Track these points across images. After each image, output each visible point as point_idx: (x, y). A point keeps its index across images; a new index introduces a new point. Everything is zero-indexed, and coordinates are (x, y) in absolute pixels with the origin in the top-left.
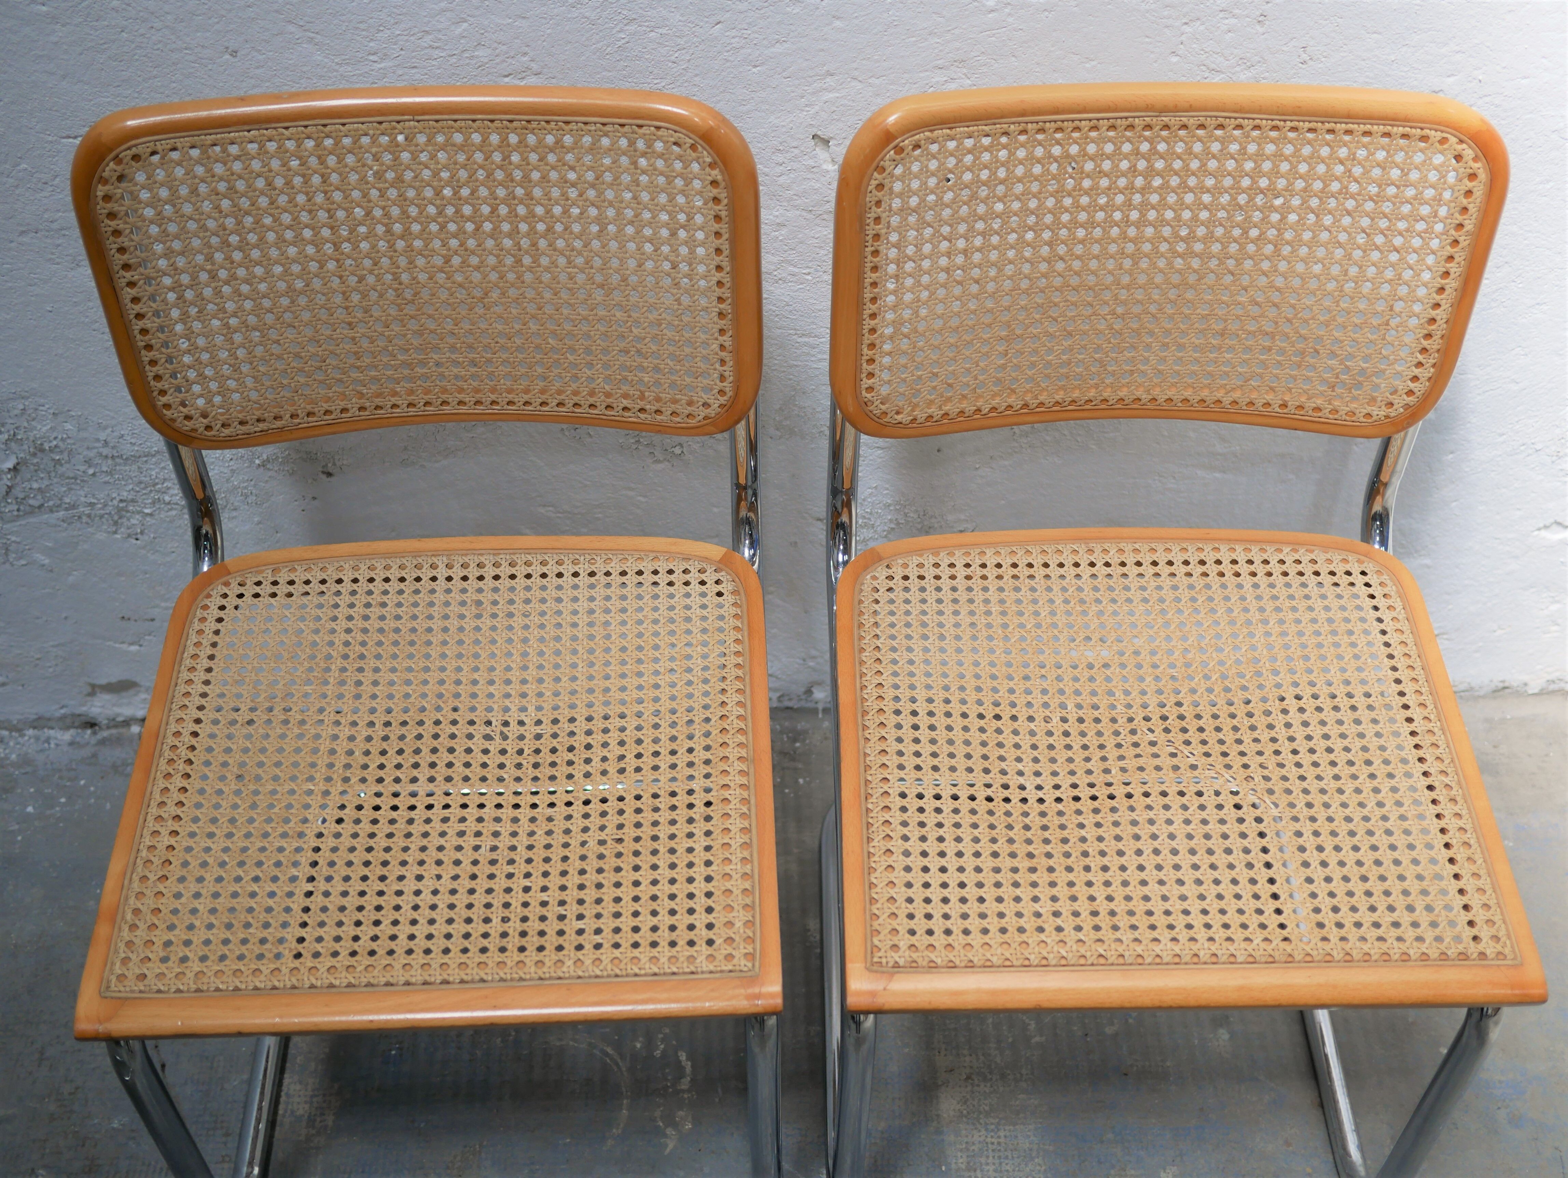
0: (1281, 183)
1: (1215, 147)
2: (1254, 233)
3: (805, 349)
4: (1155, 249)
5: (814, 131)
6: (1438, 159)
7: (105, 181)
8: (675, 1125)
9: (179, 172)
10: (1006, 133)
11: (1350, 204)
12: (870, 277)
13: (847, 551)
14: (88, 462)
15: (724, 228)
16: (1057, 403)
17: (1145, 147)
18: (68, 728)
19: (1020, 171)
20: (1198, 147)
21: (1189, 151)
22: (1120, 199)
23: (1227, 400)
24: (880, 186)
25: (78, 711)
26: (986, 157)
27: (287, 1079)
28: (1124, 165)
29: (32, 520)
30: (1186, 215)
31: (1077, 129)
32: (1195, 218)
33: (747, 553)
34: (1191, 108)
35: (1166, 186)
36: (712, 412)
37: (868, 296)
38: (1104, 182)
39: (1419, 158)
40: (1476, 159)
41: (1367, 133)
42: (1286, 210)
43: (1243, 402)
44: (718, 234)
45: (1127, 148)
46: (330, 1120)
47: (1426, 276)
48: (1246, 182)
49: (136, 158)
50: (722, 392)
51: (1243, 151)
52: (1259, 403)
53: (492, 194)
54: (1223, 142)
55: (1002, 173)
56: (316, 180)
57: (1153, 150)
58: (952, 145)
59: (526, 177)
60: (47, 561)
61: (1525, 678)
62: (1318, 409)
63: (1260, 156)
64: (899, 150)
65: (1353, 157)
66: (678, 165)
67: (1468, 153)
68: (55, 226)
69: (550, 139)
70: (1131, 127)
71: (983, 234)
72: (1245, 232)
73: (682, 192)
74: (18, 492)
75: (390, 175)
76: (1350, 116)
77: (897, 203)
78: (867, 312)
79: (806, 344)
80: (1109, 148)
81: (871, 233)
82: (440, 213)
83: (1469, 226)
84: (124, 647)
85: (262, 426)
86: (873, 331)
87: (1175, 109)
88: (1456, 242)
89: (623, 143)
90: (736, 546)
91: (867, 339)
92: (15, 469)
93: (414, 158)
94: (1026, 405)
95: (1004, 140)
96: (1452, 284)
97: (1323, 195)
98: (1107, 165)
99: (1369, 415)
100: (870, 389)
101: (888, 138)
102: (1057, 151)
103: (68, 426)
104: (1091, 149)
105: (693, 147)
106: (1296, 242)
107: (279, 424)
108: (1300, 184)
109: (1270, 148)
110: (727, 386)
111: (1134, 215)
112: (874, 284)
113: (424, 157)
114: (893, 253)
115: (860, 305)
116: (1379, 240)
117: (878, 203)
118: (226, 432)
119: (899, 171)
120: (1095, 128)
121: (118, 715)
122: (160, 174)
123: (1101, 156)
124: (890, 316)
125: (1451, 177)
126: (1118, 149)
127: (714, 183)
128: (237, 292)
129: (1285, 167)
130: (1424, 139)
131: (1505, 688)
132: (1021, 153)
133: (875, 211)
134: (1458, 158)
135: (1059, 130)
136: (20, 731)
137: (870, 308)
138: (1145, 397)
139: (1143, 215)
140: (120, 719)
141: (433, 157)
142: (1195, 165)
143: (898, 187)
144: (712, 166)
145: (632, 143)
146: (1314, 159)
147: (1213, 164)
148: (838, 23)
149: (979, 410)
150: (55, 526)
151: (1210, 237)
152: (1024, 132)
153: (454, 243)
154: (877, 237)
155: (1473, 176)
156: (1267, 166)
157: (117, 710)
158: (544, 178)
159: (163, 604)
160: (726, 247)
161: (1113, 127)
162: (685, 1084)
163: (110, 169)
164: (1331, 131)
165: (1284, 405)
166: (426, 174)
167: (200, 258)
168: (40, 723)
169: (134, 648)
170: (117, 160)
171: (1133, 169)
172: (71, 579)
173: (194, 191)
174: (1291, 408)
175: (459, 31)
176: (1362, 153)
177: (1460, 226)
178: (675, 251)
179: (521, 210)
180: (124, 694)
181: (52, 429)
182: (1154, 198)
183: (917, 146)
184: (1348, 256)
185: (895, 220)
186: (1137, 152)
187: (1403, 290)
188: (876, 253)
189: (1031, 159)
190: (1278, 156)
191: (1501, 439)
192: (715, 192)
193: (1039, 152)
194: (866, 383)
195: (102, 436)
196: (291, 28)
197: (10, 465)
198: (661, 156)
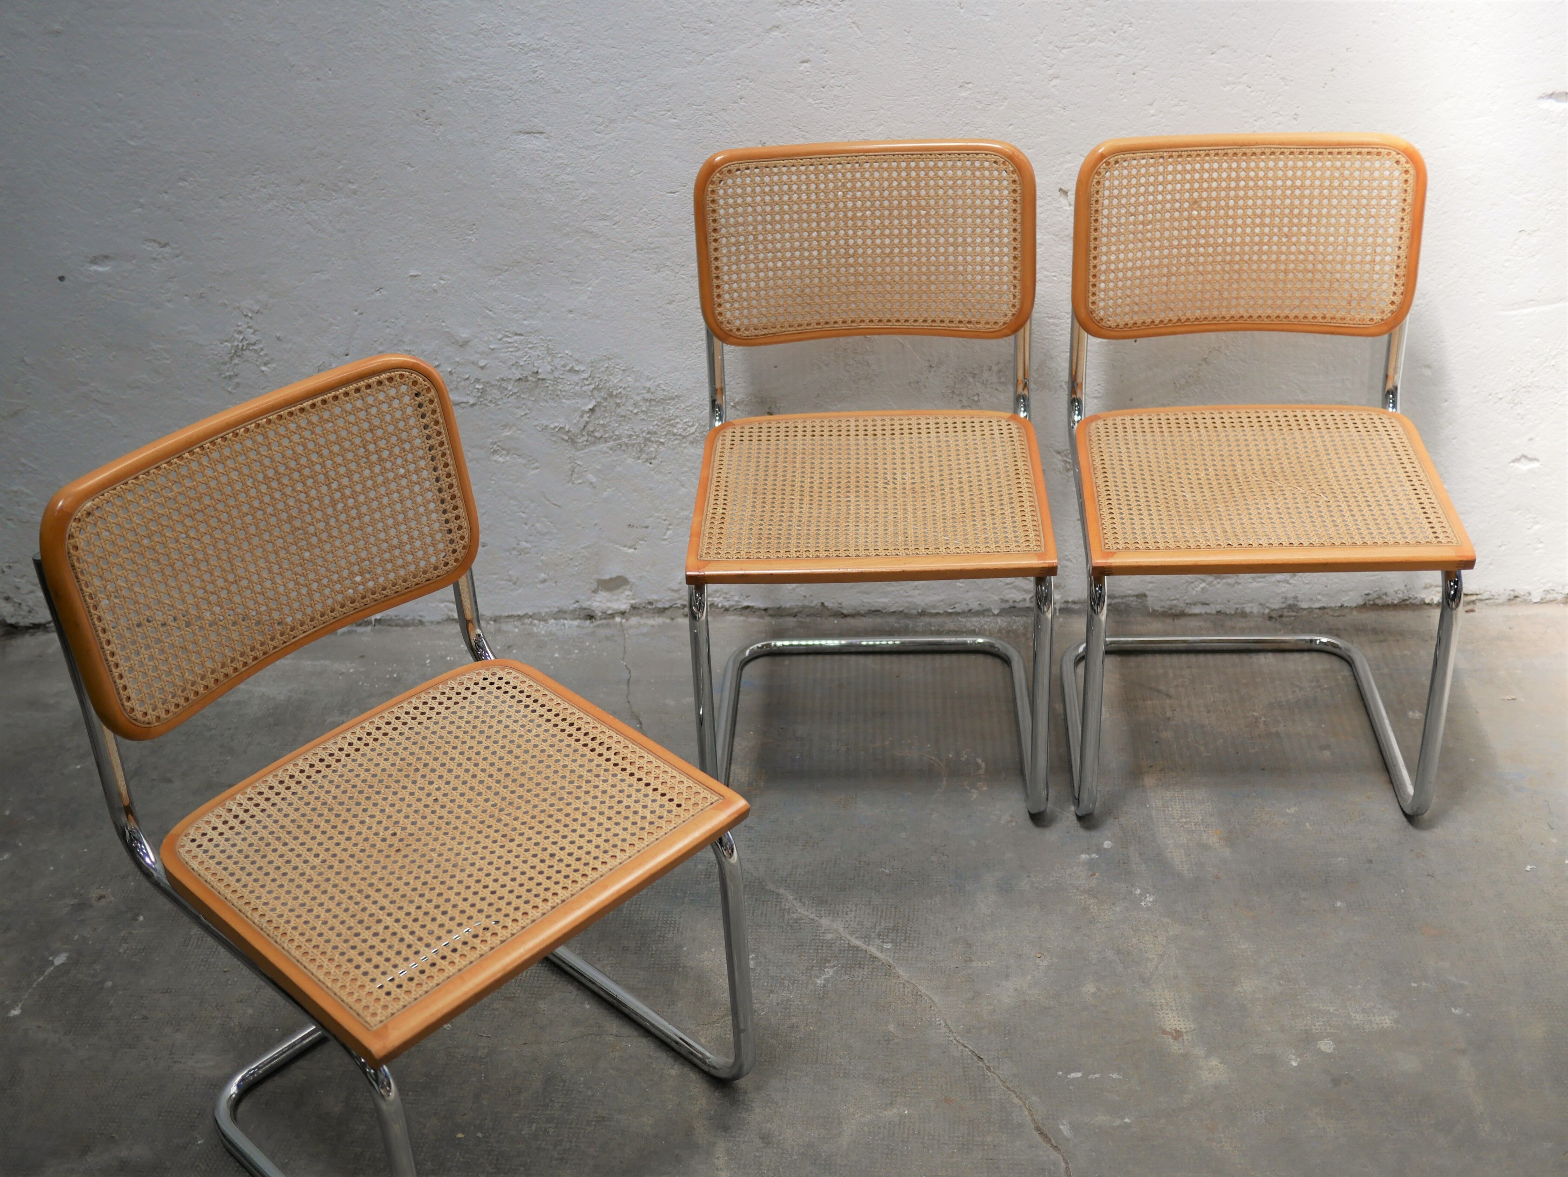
0: (1308, 183)
1: (1271, 164)
2: (1296, 211)
3: (1053, 327)
4: (1244, 222)
5: (1060, 186)
6: (1388, 164)
7: (713, 183)
8: (977, 788)
9: (748, 180)
10: (1162, 157)
11: (1345, 192)
12: (1094, 234)
13: (1080, 414)
14: (635, 405)
15: (1018, 207)
16: (1197, 319)
17: (1234, 165)
18: (575, 619)
19: (1170, 177)
20: (1262, 164)
21: (1257, 167)
22: (1223, 194)
23: (1292, 316)
24: (1098, 183)
25: (584, 606)
26: (1152, 169)
27: (733, 767)
28: (1224, 175)
29: (593, 448)
30: (1259, 202)
31: (1198, 155)
32: (1264, 204)
33: (1022, 415)
34: (1257, 144)
35: (1247, 187)
36: (1007, 319)
37: (1092, 246)
38: (1214, 184)
39: (1377, 164)
40: (1407, 162)
41: (1349, 153)
42: (1311, 197)
43: (1301, 316)
44: (1015, 211)
45: (1225, 165)
46: (762, 784)
47: (1391, 231)
48: (1289, 183)
49: (729, 171)
50: (1014, 306)
51: (1286, 166)
52: (1310, 316)
53: (900, 194)
54: (1275, 161)
55: (1160, 178)
56: (813, 186)
57: (1239, 167)
58: (1134, 162)
59: (918, 185)
60: (594, 480)
61: (1528, 588)
62: (1343, 319)
63: (1294, 168)
64: (1108, 163)
65: (1343, 166)
66: (996, 173)
67: (1403, 160)
68: (653, 246)
69: (931, 164)
70: (1226, 154)
71: (1152, 213)
72: (1291, 211)
73: (997, 188)
74: (590, 428)
75: (849, 185)
76: (1339, 145)
77: (1107, 193)
78: (1092, 256)
79: (1053, 324)
80: (1216, 166)
81: (1094, 209)
82: (872, 205)
83: (1409, 200)
84: (625, 549)
85: (765, 331)
86: (1095, 267)
87: (1248, 145)
88: (1404, 210)
89: (968, 163)
90: (1016, 411)
91: (1092, 271)
92: (592, 410)
93: (862, 175)
94: (1179, 320)
95: (1161, 160)
96: (1406, 234)
97: (1331, 188)
98: (1215, 175)
99: (1372, 319)
100: (1094, 303)
101: (1102, 156)
102: (1188, 167)
103: (629, 379)
104: (1207, 166)
105: (1004, 163)
106: (1319, 216)
107: (774, 330)
108: (1317, 183)
109: (1300, 164)
110: (1017, 302)
111: (1231, 203)
112: (1095, 239)
113: (867, 175)
114: (1105, 221)
115: (1088, 251)
116: (1363, 212)
117: (1097, 192)
118: (747, 333)
119: (1108, 174)
120: (1207, 155)
121: (609, 608)
122: (739, 180)
123: (1211, 170)
124: (1104, 258)
125: (1396, 174)
126: (1220, 166)
127: (1014, 181)
128: (765, 248)
129: (1309, 173)
130: (1379, 154)
131: (1516, 597)
132: (1170, 168)
133: (1096, 197)
134: (1398, 162)
135: (1189, 156)
136: (545, 621)
137: (1093, 253)
138: (1246, 315)
139: (1236, 203)
140: (610, 612)
141: (872, 175)
142: (1261, 174)
143: (1107, 183)
144: (1013, 172)
145: (973, 163)
146: (1323, 168)
147: (1270, 174)
148: (1073, 124)
149: (1153, 322)
150: (606, 453)
151: (1273, 215)
152: (1171, 157)
153: (878, 222)
154: (1097, 211)
155: (1407, 172)
156: (1299, 173)
157: (609, 604)
158: (927, 184)
159: (656, 514)
160: (1019, 218)
161: (1217, 154)
162: (982, 771)
163: (716, 176)
164: (1330, 153)
165: (1324, 318)
166: (868, 184)
167: (751, 228)
168: (560, 614)
169: (631, 551)
170: (721, 172)
171: (1229, 177)
172: (605, 494)
173: (753, 191)
174: (1328, 319)
175: (879, 130)
176: (1348, 164)
177: (1405, 200)
178: (992, 222)
179: (914, 203)
180: (616, 592)
181: (621, 380)
182: (1241, 193)
183: (1117, 162)
184: (1348, 222)
185: (1106, 202)
186: (1230, 168)
187: (1379, 240)
188: (1096, 221)
189: (1175, 171)
190: (1305, 168)
191: (1475, 390)
192: (1014, 186)
193: (1179, 167)
194: (1092, 299)
195: (648, 385)
196: (795, 130)
197: (591, 406)
198: (987, 169)
